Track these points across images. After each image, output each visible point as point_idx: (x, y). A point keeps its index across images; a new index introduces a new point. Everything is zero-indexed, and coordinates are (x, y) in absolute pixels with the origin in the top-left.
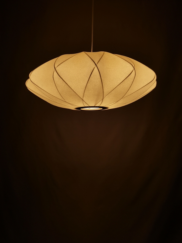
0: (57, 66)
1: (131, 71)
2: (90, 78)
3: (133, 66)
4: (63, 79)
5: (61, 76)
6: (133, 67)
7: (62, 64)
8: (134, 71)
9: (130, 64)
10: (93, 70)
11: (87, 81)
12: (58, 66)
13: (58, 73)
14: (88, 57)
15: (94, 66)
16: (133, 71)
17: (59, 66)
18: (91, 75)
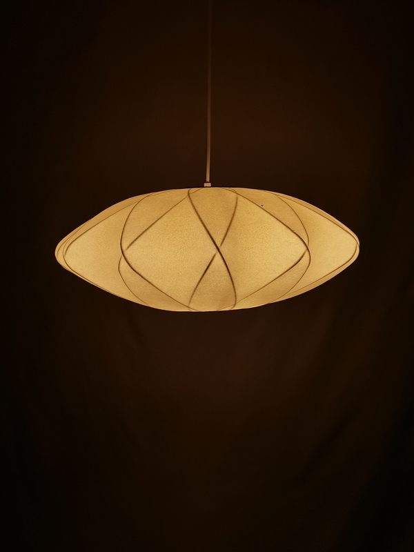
0: (129, 247)
1: (301, 256)
2: (205, 275)
3: (304, 243)
4: (142, 274)
5: (136, 270)
6: (305, 245)
7: (139, 239)
8: (307, 253)
9: (297, 237)
10: (212, 260)
11: (199, 280)
12: (130, 245)
13: (129, 264)
14: (200, 224)
15: (214, 251)
16: (304, 254)
17: (131, 247)
18: (208, 271)
